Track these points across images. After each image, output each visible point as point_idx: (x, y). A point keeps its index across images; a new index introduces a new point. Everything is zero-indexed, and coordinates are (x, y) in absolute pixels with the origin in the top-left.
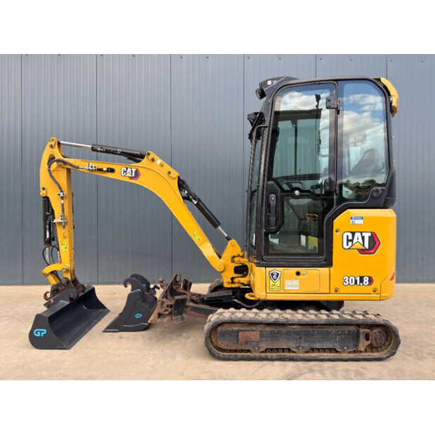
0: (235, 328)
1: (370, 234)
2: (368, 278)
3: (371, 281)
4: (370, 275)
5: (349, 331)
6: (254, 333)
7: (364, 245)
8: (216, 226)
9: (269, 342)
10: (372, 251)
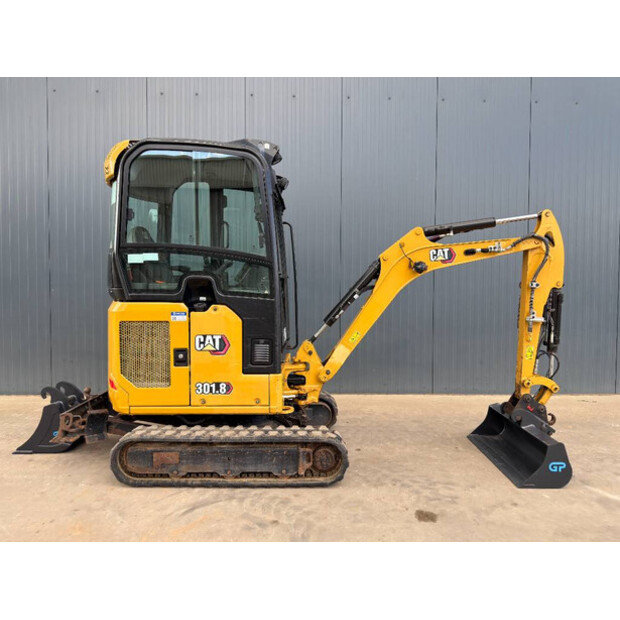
0: (150, 448)
5: (289, 451)
6: (170, 454)
9: (191, 465)
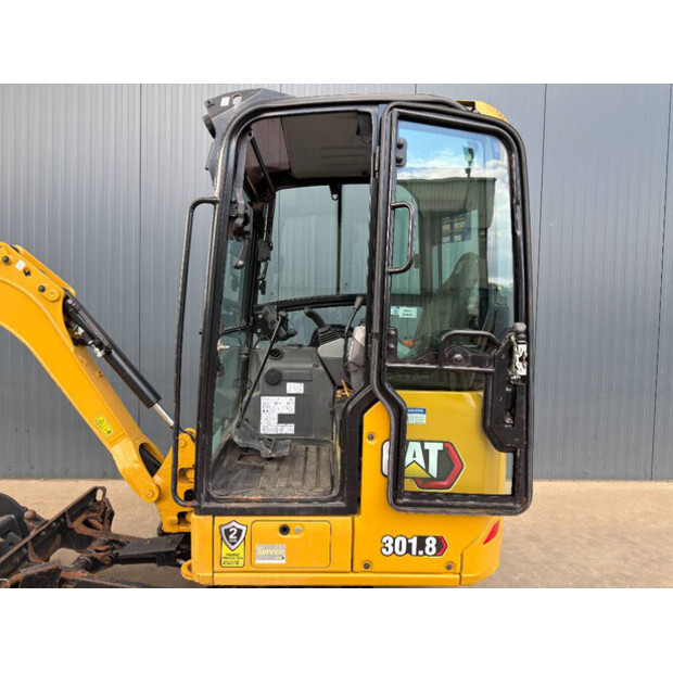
1: (440, 446)
2: (434, 541)
3: (441, 546)
4: (439, 535)
7: (427, 470)
8: (150, 404)
10: (445, 483)
